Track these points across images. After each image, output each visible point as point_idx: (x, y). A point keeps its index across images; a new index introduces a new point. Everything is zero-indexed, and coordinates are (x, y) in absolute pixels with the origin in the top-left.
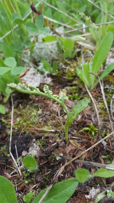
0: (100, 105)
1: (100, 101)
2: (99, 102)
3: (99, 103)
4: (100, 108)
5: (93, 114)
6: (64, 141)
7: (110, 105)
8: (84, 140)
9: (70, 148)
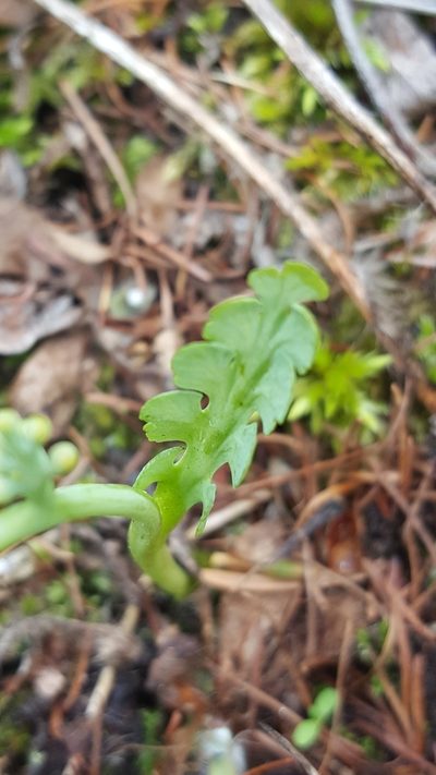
0: (245, 91)
1: (223, 56)
2: (217, 66)
3: (230, 76)
4: (263, 125)
5: (239, 213)
6: (162, 606)
7: (340, 44)
8: (318, 500)
9: (245, 637)
